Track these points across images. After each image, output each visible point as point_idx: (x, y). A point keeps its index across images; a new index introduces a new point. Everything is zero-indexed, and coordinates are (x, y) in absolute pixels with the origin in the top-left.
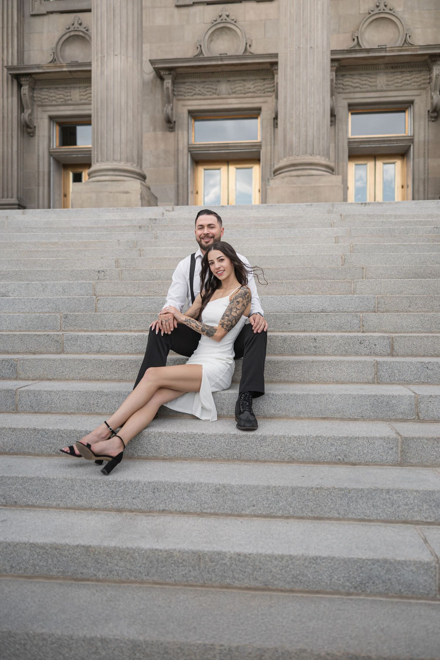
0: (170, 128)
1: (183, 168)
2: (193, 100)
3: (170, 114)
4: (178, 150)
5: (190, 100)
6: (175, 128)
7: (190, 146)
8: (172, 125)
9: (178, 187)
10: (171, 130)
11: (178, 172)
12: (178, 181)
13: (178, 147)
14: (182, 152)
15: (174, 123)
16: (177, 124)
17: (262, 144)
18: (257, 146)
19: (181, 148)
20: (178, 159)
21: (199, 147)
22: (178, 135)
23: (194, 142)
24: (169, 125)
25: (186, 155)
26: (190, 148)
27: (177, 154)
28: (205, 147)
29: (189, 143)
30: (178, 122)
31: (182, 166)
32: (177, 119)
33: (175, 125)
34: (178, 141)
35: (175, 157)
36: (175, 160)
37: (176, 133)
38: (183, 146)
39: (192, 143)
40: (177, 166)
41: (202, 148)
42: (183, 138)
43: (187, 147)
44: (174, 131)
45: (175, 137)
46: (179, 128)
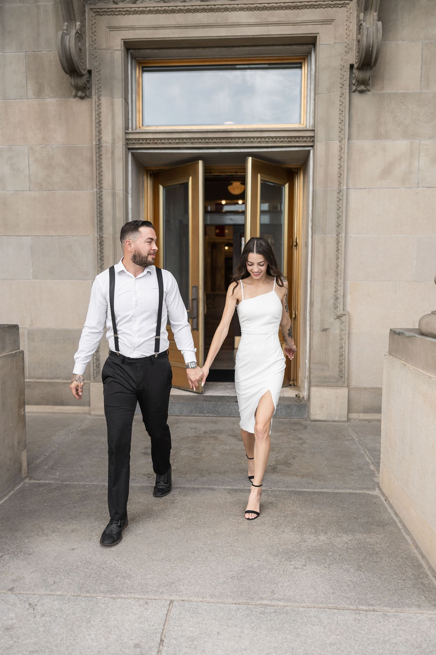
0: (78, 88)
1: (114, 195)
2: (135, 12)
3: (73, 50)
4: (99, 147)
5: (128, 12)
6: (90, 88)
7: (131, 136)
8: (81, 82)
9: (101, 242)
10: (80, 94)
11: (100, 205)
12: (101, 229)
13: (100, 140)
14: (110, 152)
15: (87, 76)
16: (97, 78)
17: (315, 133)
18: (301, 139)
19: (106, 142)
20: (102, 171)
21: (154, 139)
22: (100, 107)
23: (141, 125)
24: (75, 81)
25: (122, 160)
26: (130, 142)
27: (97, 159)
28: (168, 139)
29: (128, 131)
30: (97, 72)
31: (111, 189)
32: (95, 64)
33: (89, 81)
34: (100, 124)
35: (93, 166)
36: (92, 172)
37: (94, 101)
38: (113, 138)
39: (136, 129)
40: (99, 189)
41: (159, 141)
42: (113, 115)
43: (124, 139)
44: (89, 96)
45: (92, 116)
46: (100, 90)
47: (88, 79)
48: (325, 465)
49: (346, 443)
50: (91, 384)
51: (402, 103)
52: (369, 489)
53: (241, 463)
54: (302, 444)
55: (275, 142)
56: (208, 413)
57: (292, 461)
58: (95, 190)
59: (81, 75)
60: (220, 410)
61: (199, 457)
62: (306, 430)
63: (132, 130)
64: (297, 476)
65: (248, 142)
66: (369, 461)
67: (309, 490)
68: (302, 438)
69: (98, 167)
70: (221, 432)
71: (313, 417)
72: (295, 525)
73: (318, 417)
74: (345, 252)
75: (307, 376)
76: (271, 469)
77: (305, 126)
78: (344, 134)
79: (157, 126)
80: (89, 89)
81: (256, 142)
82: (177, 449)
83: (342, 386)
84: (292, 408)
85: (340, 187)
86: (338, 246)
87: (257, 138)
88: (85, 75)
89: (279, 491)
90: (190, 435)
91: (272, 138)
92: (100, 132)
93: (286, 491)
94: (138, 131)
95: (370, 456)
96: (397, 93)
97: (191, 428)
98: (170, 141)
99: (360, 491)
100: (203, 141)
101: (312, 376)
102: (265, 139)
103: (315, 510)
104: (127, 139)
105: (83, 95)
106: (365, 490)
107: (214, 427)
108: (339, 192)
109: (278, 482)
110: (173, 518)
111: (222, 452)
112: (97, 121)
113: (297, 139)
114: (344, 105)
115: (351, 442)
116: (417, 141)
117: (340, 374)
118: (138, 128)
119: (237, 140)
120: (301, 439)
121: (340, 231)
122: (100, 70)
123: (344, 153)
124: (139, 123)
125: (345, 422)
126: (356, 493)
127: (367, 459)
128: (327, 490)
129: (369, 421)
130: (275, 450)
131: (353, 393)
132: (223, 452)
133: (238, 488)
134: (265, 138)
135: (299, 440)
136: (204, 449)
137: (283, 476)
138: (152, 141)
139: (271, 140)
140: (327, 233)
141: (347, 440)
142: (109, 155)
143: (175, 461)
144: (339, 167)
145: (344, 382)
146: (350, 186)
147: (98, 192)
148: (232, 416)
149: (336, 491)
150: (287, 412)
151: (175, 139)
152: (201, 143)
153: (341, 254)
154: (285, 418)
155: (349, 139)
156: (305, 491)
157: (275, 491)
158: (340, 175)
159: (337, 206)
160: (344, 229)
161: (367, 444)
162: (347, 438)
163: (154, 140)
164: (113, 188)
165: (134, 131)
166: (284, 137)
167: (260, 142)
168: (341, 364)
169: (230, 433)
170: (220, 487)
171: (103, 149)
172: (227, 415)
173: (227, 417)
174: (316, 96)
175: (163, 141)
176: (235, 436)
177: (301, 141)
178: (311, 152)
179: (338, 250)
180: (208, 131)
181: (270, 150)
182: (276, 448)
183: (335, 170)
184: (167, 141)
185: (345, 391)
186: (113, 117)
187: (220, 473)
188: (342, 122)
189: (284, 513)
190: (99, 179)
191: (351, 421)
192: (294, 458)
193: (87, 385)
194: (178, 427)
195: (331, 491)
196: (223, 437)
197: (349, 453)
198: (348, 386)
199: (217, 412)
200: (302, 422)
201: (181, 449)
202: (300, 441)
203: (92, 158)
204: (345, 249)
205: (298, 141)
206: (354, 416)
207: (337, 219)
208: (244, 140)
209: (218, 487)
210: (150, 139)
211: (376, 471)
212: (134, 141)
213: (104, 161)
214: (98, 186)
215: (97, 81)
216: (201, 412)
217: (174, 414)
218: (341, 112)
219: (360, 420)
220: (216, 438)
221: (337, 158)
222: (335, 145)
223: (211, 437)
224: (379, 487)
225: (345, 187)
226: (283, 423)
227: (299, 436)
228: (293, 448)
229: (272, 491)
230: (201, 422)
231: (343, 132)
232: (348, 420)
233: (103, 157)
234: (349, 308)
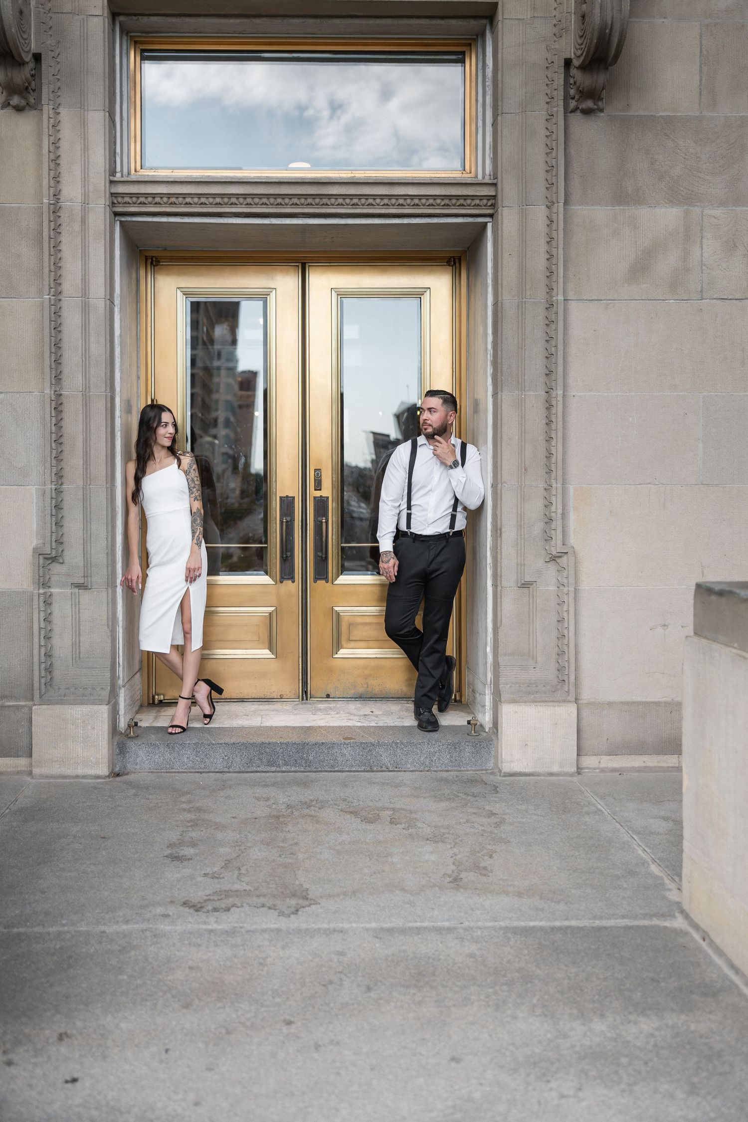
0: (12, 89)
1: (86, 308)
3: (9, 13)
4: (56, 209)
6: (38, 90)
7: (121, 189)
8: (20, 76)
9: (58, 407)
10: (16, 100)
11: (56, 328)
12: (58, 379)
13: (56, 195)
14: (79, 218)
15: (32, 65)
16: (52, 71)
17: (496, 191)
18: (469, 201)
19: (71, 200)
20: (60, 259)
21: (169, 195)
22: (58, 128)
23: (138, 167)
24: (7, 75)
25: (103, 236)
26: (120, 199)
27: (52, 233)
28: (200, 196)
29: (115, 179)
30: (53, 57)
31: (80, 295)
32: (49, 42)
33: (36, 74)
34: (58, 162)
35: (42, 248)
36: (41, 260)
37: (45, 116)
38: (85, 191)
39: (129, 173)
40: (53, 296)
41: (181, 200)
42: (84, 144)
43: (108, 195)
44: (36, 106)
45: (40, 146)
46: (58, 94)
47: (33, 72)
48: (558, 868)
49: (587, 819)
50: (34, 708)
51: (667, 136)
52: (662, 916)
53: (383, 871)
54: (498, 825)
55: (417, 205)
56: (286, 764)
57: (489, 862)
58: (48, 297)
59: (21, 64)
60: (311, 758)
61: (290, 861)
62: (497, 795)
63: (122, 176)
64: (507, 894)
65: (363, 205)
66: (644, 856)
67: (542, 924)
68: (494, 812)
69: (52, 249)
70: (323, 804)
71: (507, 768)
72: (535, 1001)
73: (517, 767)
74: (564, 428)
75: (489, 680)
76: (450, 882)
77: (473, 175)
78: (557, 193)
79: (173, 169)
80: (34, 91)
81: (378, 205)
82: (240, 845)
83: (564, 701)
84: (462, 748)
85: (552, 297)
86: (550, 413)
87: (382, 197)
88: (28, 63)
89: (480, 928)
90: (258, 813)
91: (412, 197)
92: (58, 179)
93: (493, 928)
94: (133, 177)
95: (643, 847)
96: (654, 116)
97: (258, 799)
98: (203, 200)
99: (645, 923)
100: (272, 200)
101: (502, 680)
102: (397, 199)
103: (566, 966)
104: (112, 194)
105: (23, 103)
106: (654, 919)
107: (306, 795)
108: (548, 306)
109: (472, 909)
110: (273, 997)
111: (337, 848)
112: (52, 156)
113: (462, 201)
114: (554, 137)
115: (597, 817)
116: (698, 210)
117: (560, 676)
118: (133, 172)
119: (340, 201)
120: (492, 814)
121: (553, 384)
122: (59, 54)
123: (557, 230)
124: (136, 162)
125: (571, 775)
126: (638, 927)
127: (640, 852)
128: (579, 921)
129: (620, 771)
130: (447, 840)
131: (585, 713)
132: (339, 847)
133: (393, 925)
134: (397, 197)
135: (489, 817)
136: (296, 844)
137: (478, 894)
138: (165, 199)
139: (409, 201)
140: (527, 389)
141: (588, 813)
142: (77, 227)
143: (243, 871)
144: (548, 257)
145: (568, 692)
146: (571, 295)
147: (53, 303)
148: (336, 769)
149: (598, 923)
150: (451, 757)
151: (214, 196)
152: (266, 204)
153: (556, 430)
154: (448, 771)
155: (566, 203)
156: (534, 927)
157: (472, 929)
158: (550, 273)
159: (545, 335)
160: (560, 382)
161: (630, 821)
162: (586, 809)
163: (169, 198)
164: (85, 293)
165: (125, 179)
166: (435, 197)
167: (387, 205)
168: (561, 654)
169: (343, 806)
170: (354, 925)
171: (64, 214)
172: (327, 769)
173: (326, 771)
174: (499, 118)
175: (188, 200)
176: (355, 813)
177: (469, 206)
178: (489, 226)
179: (549, 423)
180: (282, 181)
181: (406, 221)
182: (447, 836)
183: (538, 262)
184: (196, 200)
185: (572, 709)
186: (85, 149)
187: (345, 894)
188: (551, 169)
189: (504, 976)
190: (56, 275)
191: (585, 772)
192: (491, 857)
193: (25, 710)
194: (228, 797)
195: (588, 925)
196: (329, 814)
197: (599, 841)
198: (577, 700)
199: (306, 762)
200: (484, 778)
201: (248, 845)
202: (493, 820)
203: (41, 232)
204: (564, 421)
205: (463, 205)
206: (589, 761)
207: (545, 360)
208: (355, 201)
209: (349, 925)
210: (162, 195)
211: (664, 876)
212: (127, 199)
213: (65, 238)
214: (53, 290)
215: (53, 75)
216: (271, 763)
217: (213, 770)
218: (549, 151)
219: (603, 770)
220: (315, 819)
221: (543, 240)
222: (539, 214)
223: (304, 816)
224: (682, 911)
225: (561, 298)
226: (446, 781)
227: (487, 808)
228: (482, 835)
229: (466, 929)
230: (274, 784)
231: (554, 190)
232: (579, 770)
233: (64, 229)
234: (572, 540)
